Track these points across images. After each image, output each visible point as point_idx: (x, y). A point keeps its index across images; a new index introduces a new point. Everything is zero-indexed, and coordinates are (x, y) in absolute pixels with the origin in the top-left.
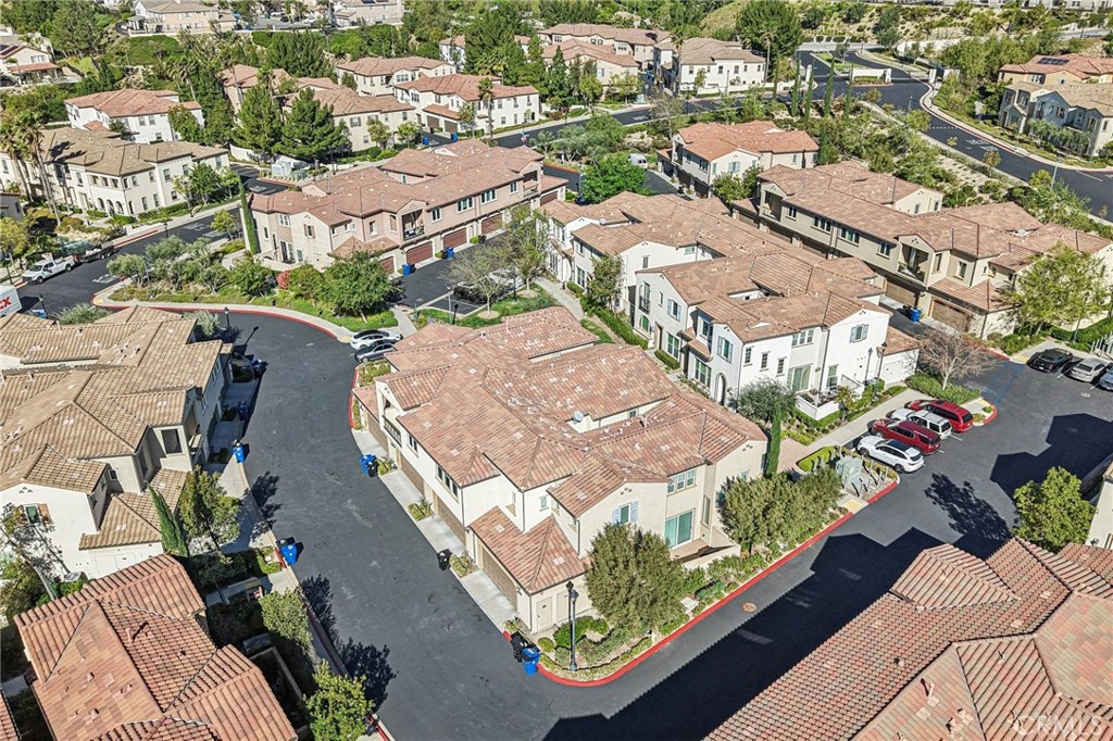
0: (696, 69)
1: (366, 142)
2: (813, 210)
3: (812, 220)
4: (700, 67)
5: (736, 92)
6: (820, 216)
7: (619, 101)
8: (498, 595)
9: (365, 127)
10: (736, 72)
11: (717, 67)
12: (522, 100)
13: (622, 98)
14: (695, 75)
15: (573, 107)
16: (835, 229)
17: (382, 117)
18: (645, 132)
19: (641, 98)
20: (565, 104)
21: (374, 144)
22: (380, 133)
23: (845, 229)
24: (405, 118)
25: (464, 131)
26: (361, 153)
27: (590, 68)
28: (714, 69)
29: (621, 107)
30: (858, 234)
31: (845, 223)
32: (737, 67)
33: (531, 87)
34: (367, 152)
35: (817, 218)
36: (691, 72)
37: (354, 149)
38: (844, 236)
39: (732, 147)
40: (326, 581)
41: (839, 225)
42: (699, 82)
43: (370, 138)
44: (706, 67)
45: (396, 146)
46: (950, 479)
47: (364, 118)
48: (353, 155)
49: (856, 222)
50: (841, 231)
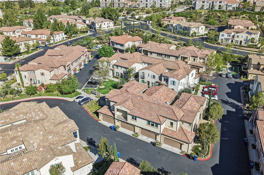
0: (99, 24)
1: (24, 49)
2: (157, 52)
3: (156, 54)
4: (100, 24)
5: (109, 29)
6: (159, 53)
7: (83, 33)
8: (172, 148)
9: (23, 45)
10: (108, 24)
11: (104, 23)
12: (60, 35)
13: (84, 32)
14: (99, 26)
15: (73, 35)
16: (163, 56)
17: (27, 42)
18: (96, 40)
19: (89, 32)
20: (71, 35)
21: (26, 50)
22: (28, 46)
23: (166, 55)
24: (33, 42)
25: (48, 44)
26: (23, 53)
27: (75, 25)
28: (103, 24)
29: (85, 34)
30: (169, 56)
31: (166, 54)
32: (108, 23)
33: (61, 31)
34: (25, 52)
35: (158, 54)
36: (98, 25)
37: (21, 52)
38: (166, 57)
39: (127, 41)
40: (131, 158)
41: (164, 55)
42: (100, 27)
43: (25, 48)
44: (101, 24)
45: (32, 50)
46: (223, 99)
47: (23, 43)
48: (21, 53)
49: (168, 53)
50: (165, 56)
